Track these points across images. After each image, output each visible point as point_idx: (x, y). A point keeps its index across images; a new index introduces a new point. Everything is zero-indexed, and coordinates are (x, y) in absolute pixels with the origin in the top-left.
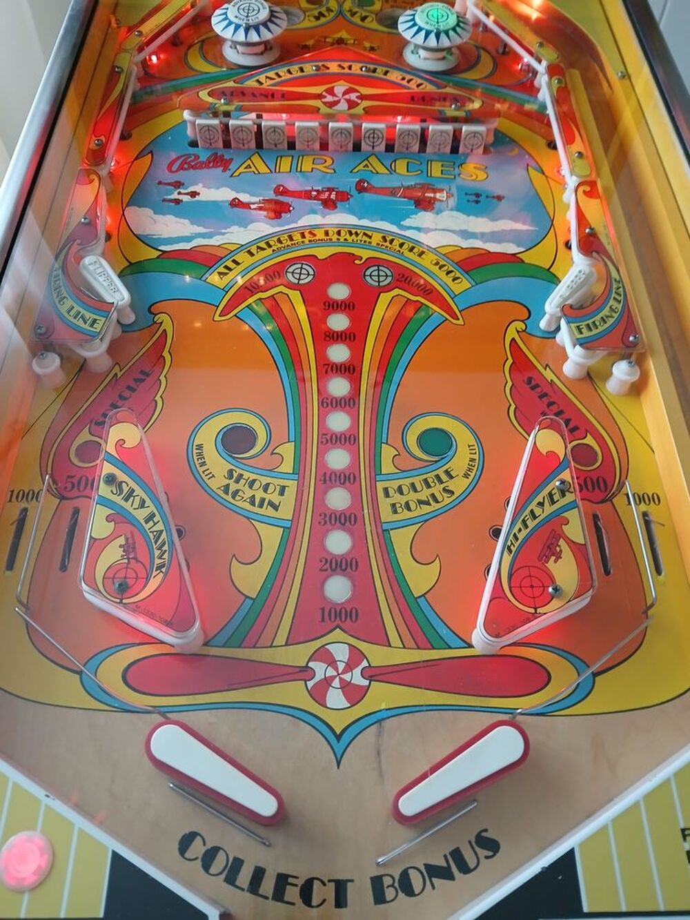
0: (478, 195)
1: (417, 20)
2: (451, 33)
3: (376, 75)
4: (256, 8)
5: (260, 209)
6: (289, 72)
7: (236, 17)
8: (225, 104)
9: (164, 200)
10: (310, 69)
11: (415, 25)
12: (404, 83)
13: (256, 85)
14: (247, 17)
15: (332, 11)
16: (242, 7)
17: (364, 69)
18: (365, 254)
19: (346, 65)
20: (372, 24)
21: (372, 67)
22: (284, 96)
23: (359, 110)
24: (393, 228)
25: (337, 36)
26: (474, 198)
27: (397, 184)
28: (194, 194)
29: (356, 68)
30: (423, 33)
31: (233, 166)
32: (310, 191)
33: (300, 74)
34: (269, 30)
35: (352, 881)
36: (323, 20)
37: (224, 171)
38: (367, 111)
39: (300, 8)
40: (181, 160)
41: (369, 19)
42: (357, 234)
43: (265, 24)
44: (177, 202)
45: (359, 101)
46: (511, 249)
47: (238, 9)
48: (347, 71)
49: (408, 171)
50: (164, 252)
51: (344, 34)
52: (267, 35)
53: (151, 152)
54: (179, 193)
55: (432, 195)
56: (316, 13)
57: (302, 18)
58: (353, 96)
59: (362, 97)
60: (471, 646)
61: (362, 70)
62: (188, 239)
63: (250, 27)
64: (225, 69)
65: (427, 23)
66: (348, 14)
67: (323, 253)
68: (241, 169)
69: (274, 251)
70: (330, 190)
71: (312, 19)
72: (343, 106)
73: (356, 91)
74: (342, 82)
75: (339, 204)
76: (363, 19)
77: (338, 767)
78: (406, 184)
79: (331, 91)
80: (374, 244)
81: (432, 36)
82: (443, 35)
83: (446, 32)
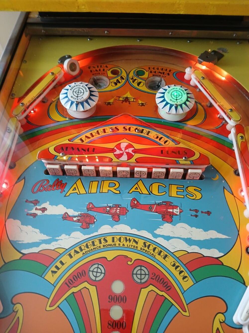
0: (196, 211)
2: (184, 105)
3: (142, 134)
4: (82, 91)
5: (78, 221)
6: (98, 133)
7: (72, 97)
8: (63, 156)
9: (28, 214)
10: (109, 131)
11: (164, 100)
12: (157, 140)
14: (77, 97)
15: (123, 79)
16: (75, 91)
17: (137, 131)
18: (134, 256)
19: (127, 127)
20: (143, 87)
21: (141, 128)
22: (94, 150)
23: (133, 160)
25: (125, 96)
26: (194, 213)
27: (152, 202)
28: (44, 210)
29: (133, 130)
30: (169, 106)
31: (66, 189)
32: (106, 207)
33: (103, 134)
34: (89, 104)
36: (119, 85)
37: (61, 192)
38: (138, 161)
39: (108, 77)
40: (39, 185)
41: (142, 84)
42: (130, 241)
43: (87, 101)
44: (35, 215)
45: (133, 154)
47: (73, 92)
48: (128, 132)
49: (158, 193)
50: (24, 254)
51: (128, 95)
52: (87, 107)
53: (24, 178)
54: (36, 209)
55: (171, 210)
56: (115, 80)
57: (108, 84)
58: (130, 150)
59: (136, 151)
61: (135, 131)
62: (36, 244)
63: (79, 103)
64: (67, 119)
65: (171, 100)
66: (131, 81)
67: (110, 255)
68: (71, 191)
69: (83, 253)
70: (117, 206)
71: (113, 84)
72: (124, 158)
73: (132, 146)
74: (125, 140)
75: (121, 217)
76: (139, 84)
78: (158, 202)
79: (118, 147)
80: (139, 249)
81: (173, 108)
82: (179, 107)
83: (181, 106)
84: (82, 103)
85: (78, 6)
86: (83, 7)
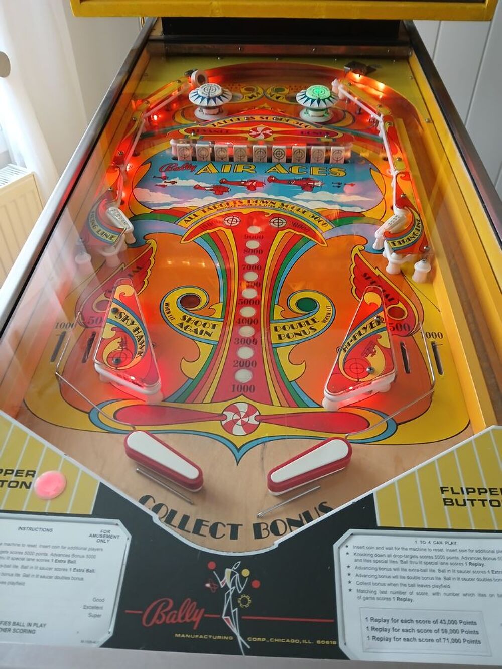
0: (339, 184)
1: (307, 94)
2: (327, 100)
3: (282, 122)
4: (215, 89)
5: (211, 190)
6: (232, 120)
7: (203, 94)
8: (194, 135)
9: (156, 185)
10: (244, 119)
11: (306, 97)
12: (298, 125)
13: (212, 127)
14: (209, 93)
15: (259, 94)
17: (275, 119)
18: (271, 212)
19: (264, 117)
20: (282, 100)
21: (279, 118)
22: (227, 132)
23: (270, 139)
24: (289, 200)
25: (262, 106)
26: (337, 185)
27: (293, 178)
28: (173, 182)
29: (270, 119)
30: (310, 101)
31: (197, 169)
32: (241, 182)
33: (237, 121)
34: (221, 100)
35: (242, 525)
36: (254, 99)
37: (192, 171)
38: (276, 139)
39: (241, 93)
40: (168, 166)
41: (281, 98)
42: (267, 202)
43: (219, 97)
44: (164, 186)
45: (271, 134)
46: (358, 210)
47: (204, 90)
48: (265, 120)
49: (299, 172)
50: (154, 210)
51: (266, 105)
52: (220, 103)
53: (151, 162)
54: (165, 182)
55: (312, 184)
56: (250, 95)
57: (242, 98)
58: (268, 132)
59: (273, 132)
60: (322, 407)
61: (273, 119)
62: (169, 204)
63: (210, 98)
64: (196, 122)
65: (313, 95)
66: (269, 96)
67: (246, 211)
68: (202, 171)
69: (217, 210)
70: (252, 181)
71: (248, 98)
72: (262, 137)
74: (261, 125)
75: (257, 188)
76: (277, 98)
77: (238, 465)
78: (297, 178)
79: (255, 130)
80: (276, 207)
81: (316, 102)
82: (322, 102)
83: (324, 100)
84: (214, 99)
85: (212, 10)
86: (217, 11)
